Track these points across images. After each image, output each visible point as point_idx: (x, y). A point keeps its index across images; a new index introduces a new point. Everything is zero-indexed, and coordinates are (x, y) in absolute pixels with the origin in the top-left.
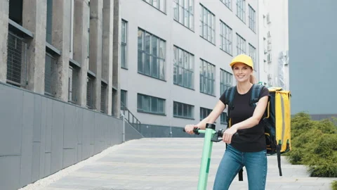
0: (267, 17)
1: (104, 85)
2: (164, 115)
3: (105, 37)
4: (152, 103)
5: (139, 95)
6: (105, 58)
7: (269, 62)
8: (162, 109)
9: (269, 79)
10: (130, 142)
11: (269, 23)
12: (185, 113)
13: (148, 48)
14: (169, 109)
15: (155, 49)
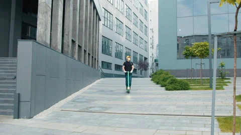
0: (152, 30)
1: (95, 59)
2: (111, 69)
3: (96, 42)
4: (107, 65)
5: (102, 62)
6: (96, 51)
7: (153, 48)
8: (110, 67)
9: (153, 55)
10: (102, 79)
11: (153, 32)
12: (119, 69)
13: (105, 42)
14: (113, 67)
15: (108, 44)
